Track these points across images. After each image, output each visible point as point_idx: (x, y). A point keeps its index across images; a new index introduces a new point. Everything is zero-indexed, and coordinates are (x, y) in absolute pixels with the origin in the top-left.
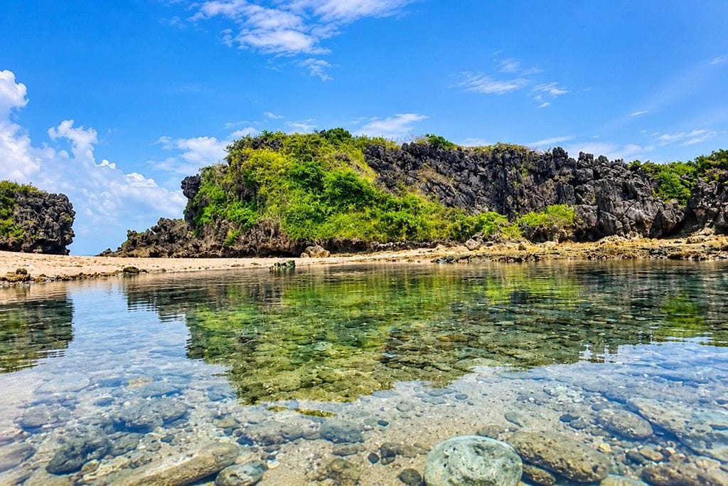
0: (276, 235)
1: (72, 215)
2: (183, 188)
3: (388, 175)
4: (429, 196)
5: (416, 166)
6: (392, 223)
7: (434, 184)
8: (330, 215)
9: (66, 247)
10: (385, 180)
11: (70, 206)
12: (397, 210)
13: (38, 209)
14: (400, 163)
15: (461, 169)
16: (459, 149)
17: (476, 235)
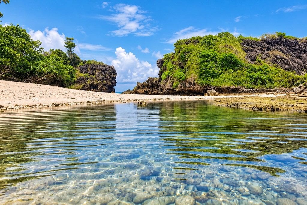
0: (194, 84)
1: (115, 74)
2: (157, 63)
3: (252, 54)
4: (275, 65)
5: (268, 49)
6: (253, 78)
7: (278, 58)
8: (220, 74)
9: (114, 87)
10: (250, 57)
11: (115, 71)
12: (255, 72)
13: (103, 71)
14: (260, 48)
15: (296, 50)
16: (296, 39)
17: (301, 85)
